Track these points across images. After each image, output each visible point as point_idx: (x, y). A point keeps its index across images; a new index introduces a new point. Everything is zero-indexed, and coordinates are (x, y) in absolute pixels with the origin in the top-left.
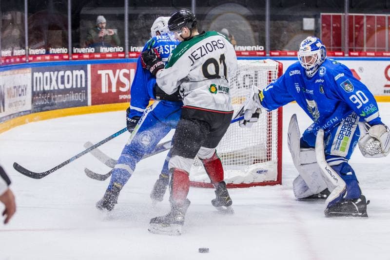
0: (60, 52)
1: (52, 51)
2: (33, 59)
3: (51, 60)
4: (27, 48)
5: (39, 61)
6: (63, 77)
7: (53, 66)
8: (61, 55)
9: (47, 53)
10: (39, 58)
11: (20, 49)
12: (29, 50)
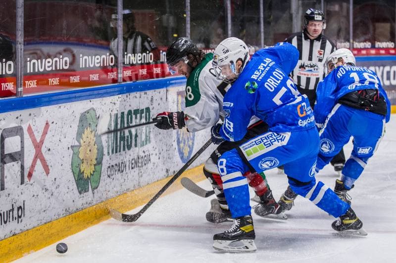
0: (387, 47)
1: (378, 44)
2: (358, 53)
3: (376, 54)
4: (351, 41)
5: (364, 55)
6: (388, 73)
7: (379, 61)
8: (387, 50)
9: (373, 47)
10: (364, 52)
11: (345, 42)
12: (353, 43)
